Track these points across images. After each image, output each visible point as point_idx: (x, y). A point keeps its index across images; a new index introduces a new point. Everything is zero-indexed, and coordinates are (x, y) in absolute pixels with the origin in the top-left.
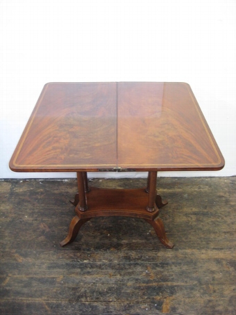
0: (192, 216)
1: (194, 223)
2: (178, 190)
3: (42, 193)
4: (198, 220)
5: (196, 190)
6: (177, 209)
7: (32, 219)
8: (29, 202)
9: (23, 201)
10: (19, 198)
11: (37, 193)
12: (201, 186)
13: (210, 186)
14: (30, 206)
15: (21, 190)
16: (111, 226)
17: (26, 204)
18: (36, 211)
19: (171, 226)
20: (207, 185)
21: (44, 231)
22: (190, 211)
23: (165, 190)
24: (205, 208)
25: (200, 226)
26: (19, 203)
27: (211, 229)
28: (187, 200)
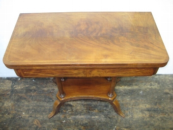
0: (146, 112)
1: (148, 119)
2: (135, 87)
3: (35, 90)
4: (150, 116)
5: (149, 87)
6: (135, 106)
7: (28, 115)
8: (25, 99)
9: (21, 98)
10: (18, 96)
11: (31, 90)
12: (152, 83)
13: (159, 83)
14: (26, 103)
15: (19, 88)
16: (87, 122)
17: (23, 101)
18: (31, 108)
19: (131, 122)
20: (156, 82)
21: (37, 127)
22: (144, 107)
23: (126, 87)
24: (156, 104)
25: (152, 122)
26: (18, 101)
27: (161, 125)
28: (142, 96)
